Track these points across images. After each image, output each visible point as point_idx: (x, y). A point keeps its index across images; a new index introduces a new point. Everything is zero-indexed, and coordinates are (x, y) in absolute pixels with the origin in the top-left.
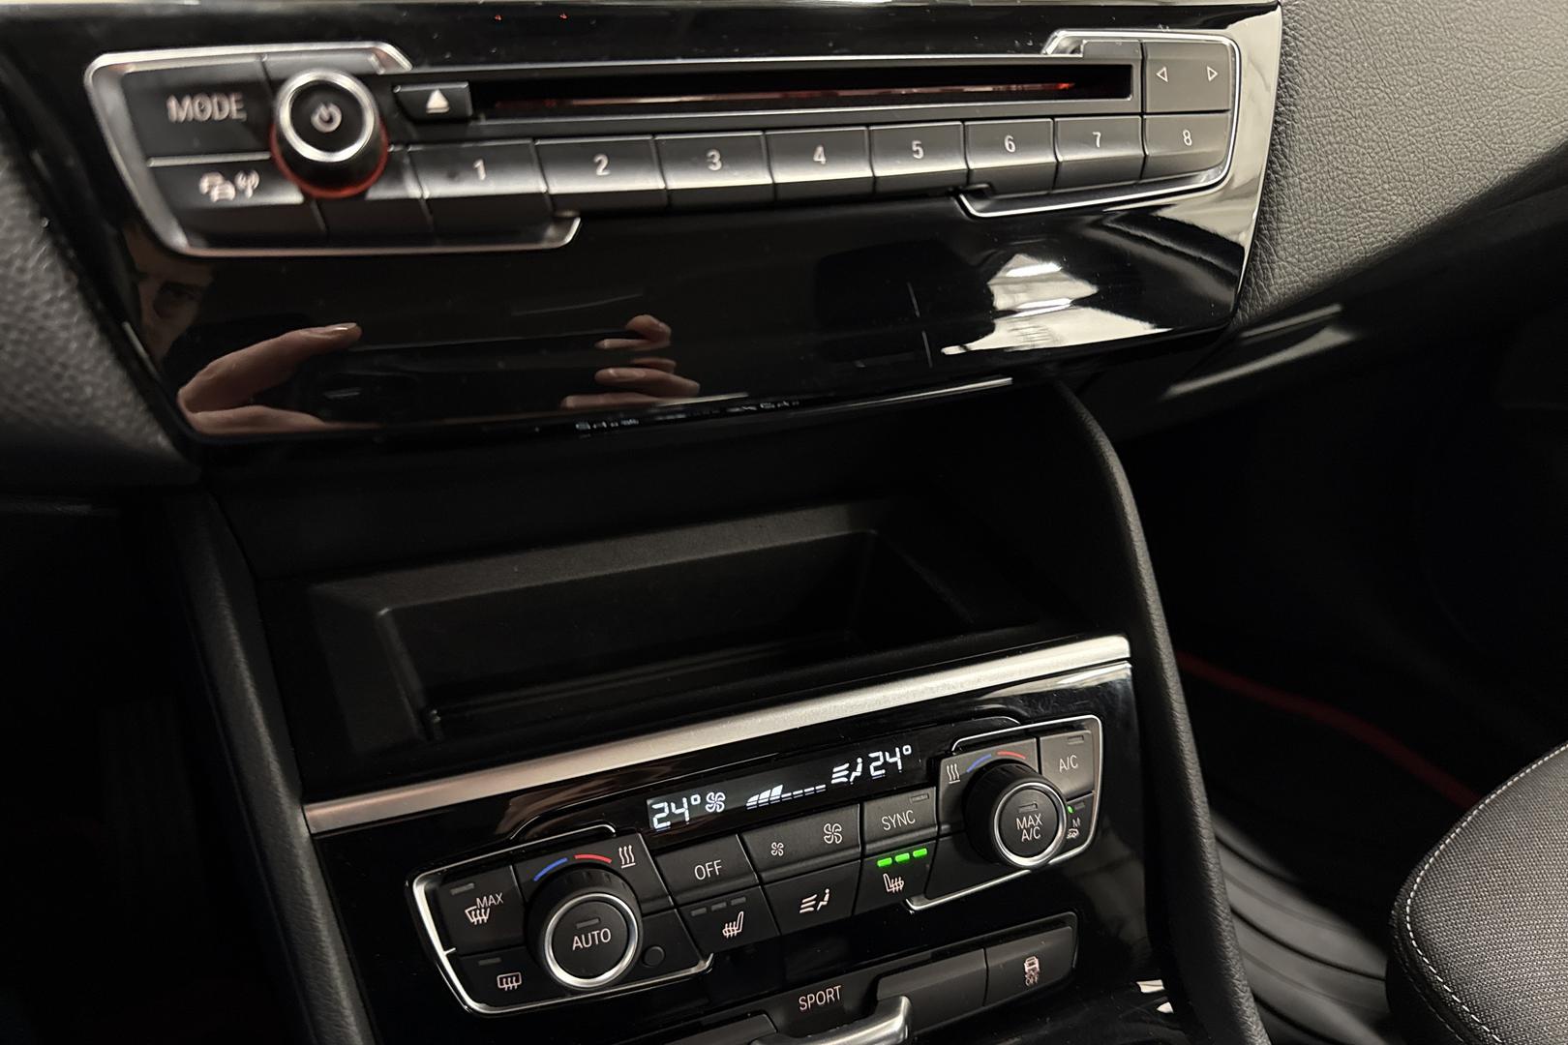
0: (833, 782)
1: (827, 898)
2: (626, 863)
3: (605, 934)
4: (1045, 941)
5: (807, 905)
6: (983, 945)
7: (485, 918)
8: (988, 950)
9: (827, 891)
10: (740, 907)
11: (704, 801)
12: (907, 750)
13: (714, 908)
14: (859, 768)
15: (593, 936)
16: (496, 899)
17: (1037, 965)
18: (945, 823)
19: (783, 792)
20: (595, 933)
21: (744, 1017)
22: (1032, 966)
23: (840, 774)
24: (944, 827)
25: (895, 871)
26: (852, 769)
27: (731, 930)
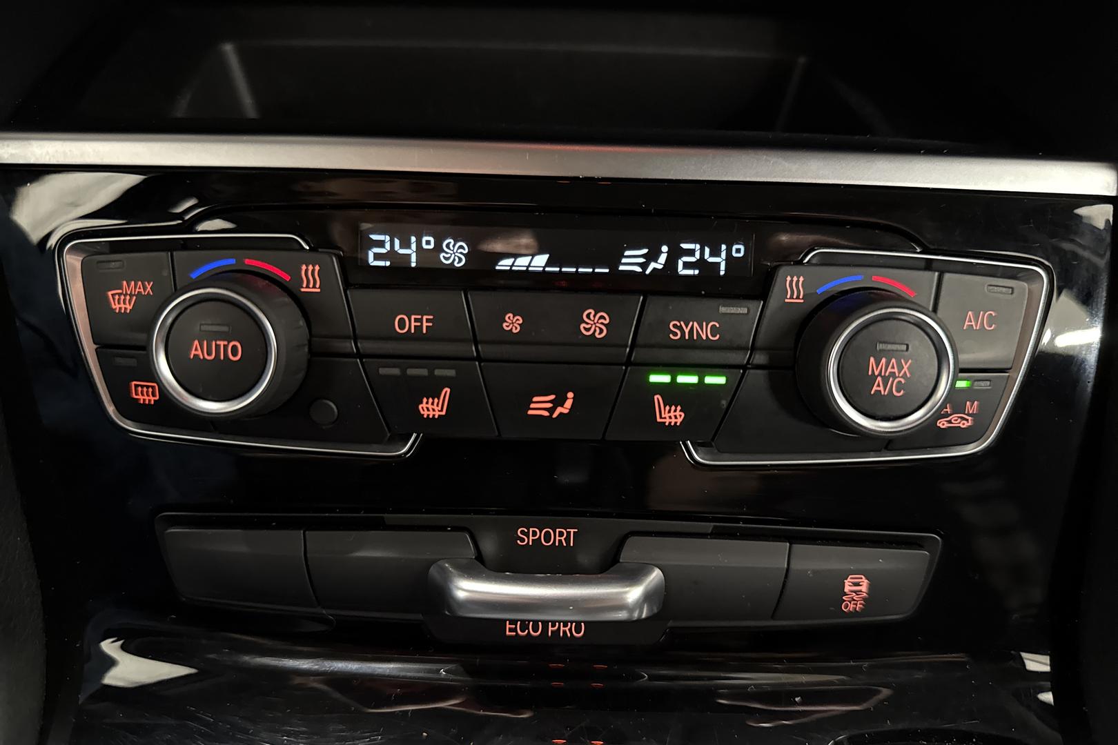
0: (622, 268)
1: (569, 404)
2: (308, 287)
3: (234, 349)
4: (888, 560)
5: (540, 406)
6: (793, 539)
7: (129, 307)
8: (795, 546)
9: (570, 395)
10: (446, 382)
11: (438, 248)
12: (739, 250)
13: (411, 372)
14: (663, 258)
15: (218, 347)
16: (145, 289)
17: (864, 588)
18: (762, 349)
19: (548, 264)
20: (222, 343)
21: (442, 528)
22: (856, 589)
23: (632, 261)
24: (760, 358)
25: (673, 394)
26: (652, 256)
27: (432, 408)
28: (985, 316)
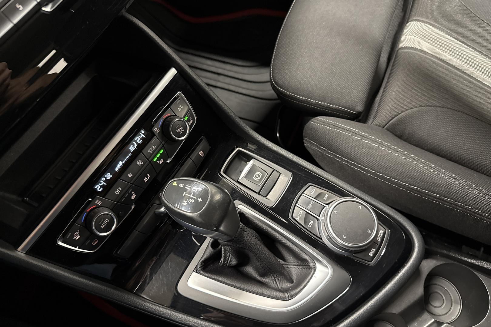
0: (132, 151)
1: (149, 175)
2: (99, 204)
3: (107, 221)
4: (201, 146)
5: (146, 180)
6: (189, 157)
7: (79, 236)
8: (190, 157)
9: (148, 174)
10: (132, 192)
11: (106, 178)
12: (143, 132)
13: (126, 196)
14: (135, 144)
15: (104, 223)
16: (78, 232)
17: (202, 152)
18: (163, 142)
19: (122, 162)
20: (104, 222)
21: (150, 208)
22: (201, 153)
23: (132, 149)
24: (163, 143)
25: (159, 159)
26: (134, 145)
27: (133, 197)
28: (180, 107)
